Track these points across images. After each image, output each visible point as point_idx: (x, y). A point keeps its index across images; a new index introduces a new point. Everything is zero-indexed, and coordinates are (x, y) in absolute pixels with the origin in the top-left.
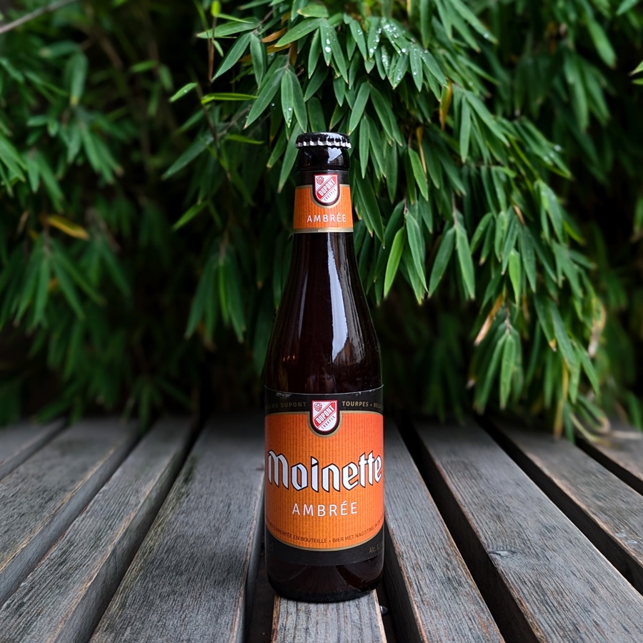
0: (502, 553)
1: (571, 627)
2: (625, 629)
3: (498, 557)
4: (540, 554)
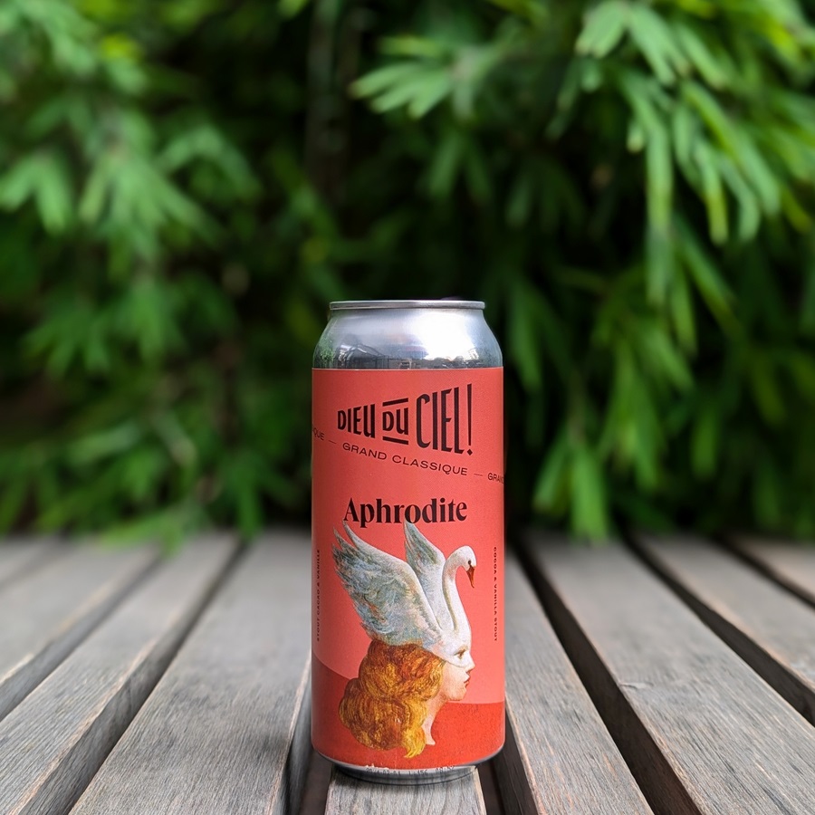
3: (630, 690)
4: (688, 686)
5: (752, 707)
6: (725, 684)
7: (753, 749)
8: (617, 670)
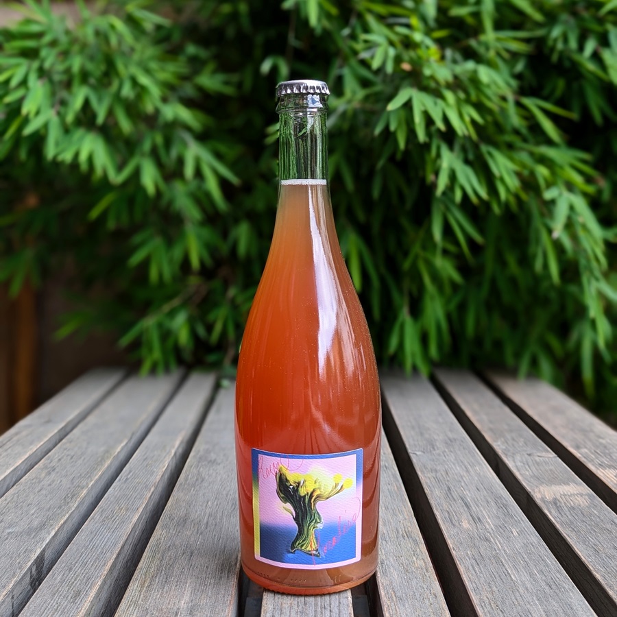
0: (418, 453)
1: (446, 489)
2: (478, 489)
3: (414, 455)
4: (441, 454)
5: (469, 463)
6: (459, 452)
7: (462, 482)
8: (410, 445)
